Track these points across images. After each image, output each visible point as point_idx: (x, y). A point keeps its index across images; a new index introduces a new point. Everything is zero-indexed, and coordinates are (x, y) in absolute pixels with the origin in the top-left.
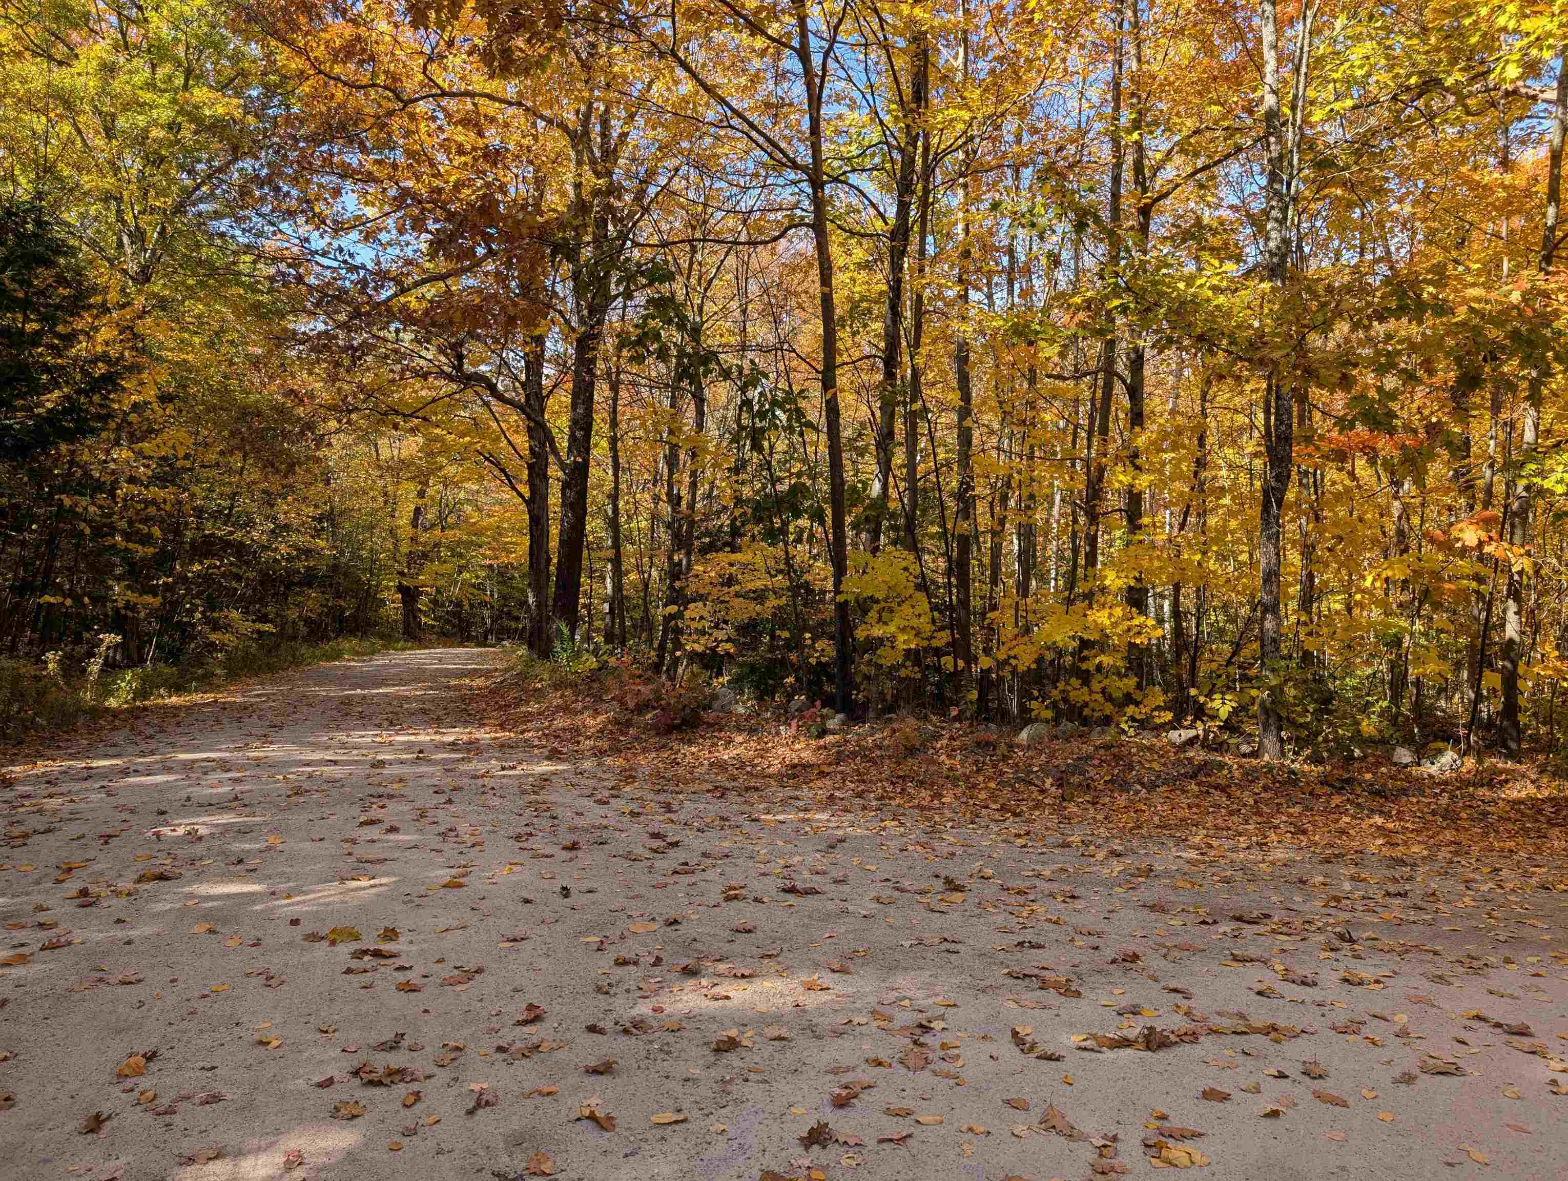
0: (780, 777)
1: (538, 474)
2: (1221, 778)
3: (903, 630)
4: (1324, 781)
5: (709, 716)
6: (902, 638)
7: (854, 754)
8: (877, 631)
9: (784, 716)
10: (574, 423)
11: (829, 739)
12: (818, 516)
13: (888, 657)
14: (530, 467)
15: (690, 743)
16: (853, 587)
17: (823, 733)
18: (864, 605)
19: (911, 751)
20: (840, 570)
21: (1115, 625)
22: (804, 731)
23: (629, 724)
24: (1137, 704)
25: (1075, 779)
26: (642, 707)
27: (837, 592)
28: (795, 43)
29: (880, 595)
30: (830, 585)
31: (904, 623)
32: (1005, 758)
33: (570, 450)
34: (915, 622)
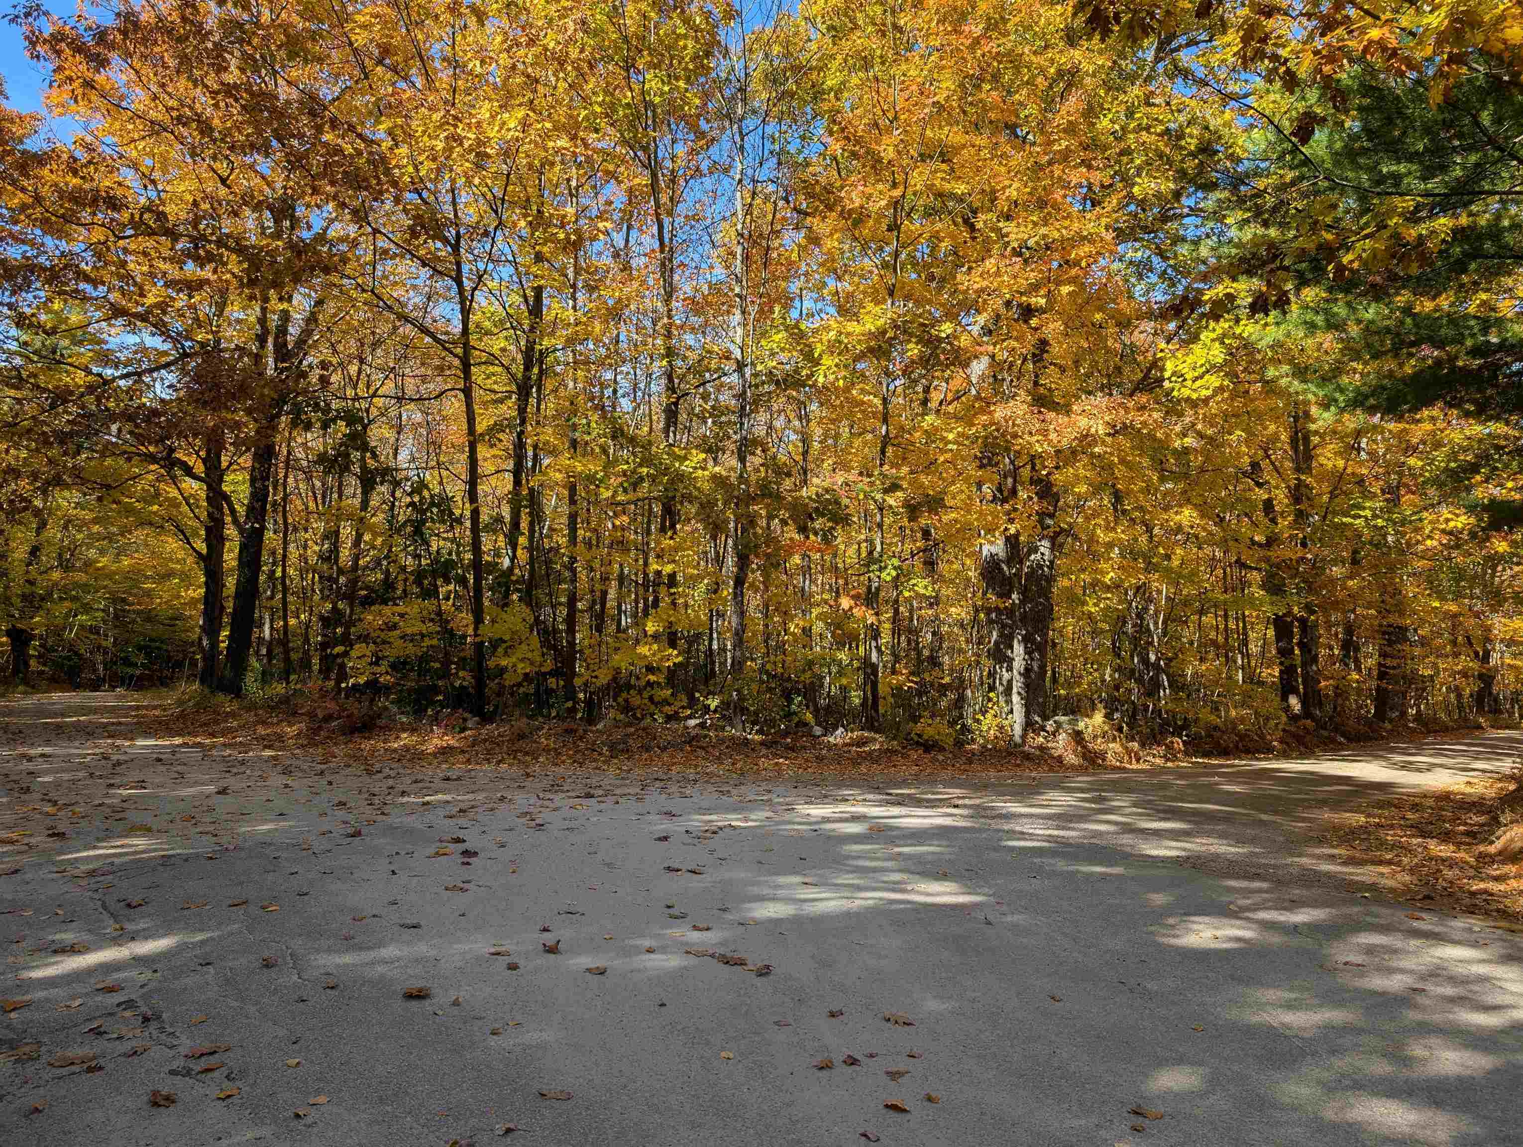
0: (434, 755)
1: (215, 537)
2: (704, 742)
3: (522, 660)
4: (762, 743)
5: (382, 722)
6: (521, 665)
7: (485, 740)
8: (504, 663)
9: (436, 720)
10: (253, 495)
11: (468, 733)
12: (463, 581)
13: (509, 679)
14: (208, 530)
15: (369, 739)
16: (488, 631)
17: (463, 730)
18: (496, 643)
19: (522, 736)
20: (478, 620)
21: (654, 655)
22: (449, 729)
23: (320, 728)
24: (670, 705)
25: (621, 746)
26: (328, 718)
27: (476, 635)
28: (453, 274)
29: (507, 637)
30: (470, 631)
31: (521, 656)
32: (581, 738)
33: (247, 516)
34: (529, 655)
